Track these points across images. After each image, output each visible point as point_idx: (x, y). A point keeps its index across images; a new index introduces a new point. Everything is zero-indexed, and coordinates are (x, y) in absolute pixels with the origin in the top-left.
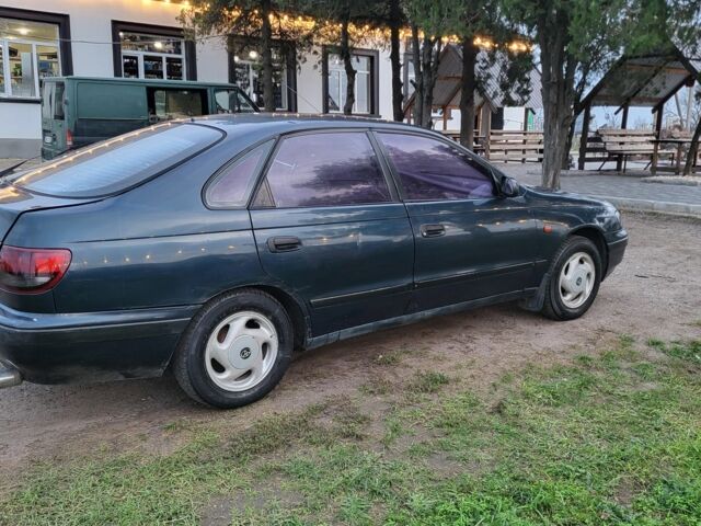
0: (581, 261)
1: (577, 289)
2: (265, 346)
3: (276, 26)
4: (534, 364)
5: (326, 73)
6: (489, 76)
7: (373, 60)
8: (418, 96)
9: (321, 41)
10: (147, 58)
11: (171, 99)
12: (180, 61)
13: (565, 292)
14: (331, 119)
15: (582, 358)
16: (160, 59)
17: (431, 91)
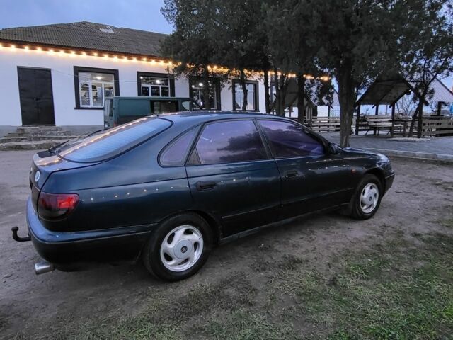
0: (371, 188)
1: (370, 203)
2: (196, 245)
3: (211, 71)
4: (350, 249)
5: (234, 92)
6: (311, 91)
7: (256, 85)
8: (278, 101)
9: (232, 77)
10: (152, 88)
11: (162, 106)
12: (167, 88)
13: (363, 204)
14: (237, 113)
15: (377, 245)
16: (159, 88)
17: (284, 99)
